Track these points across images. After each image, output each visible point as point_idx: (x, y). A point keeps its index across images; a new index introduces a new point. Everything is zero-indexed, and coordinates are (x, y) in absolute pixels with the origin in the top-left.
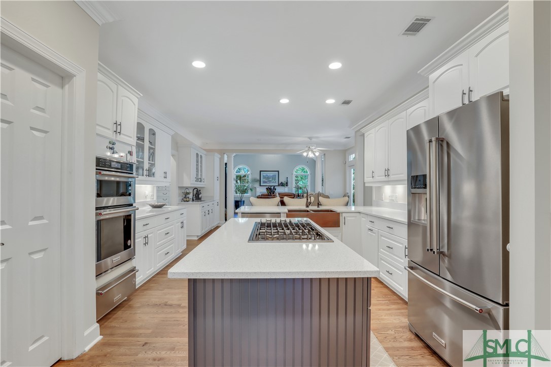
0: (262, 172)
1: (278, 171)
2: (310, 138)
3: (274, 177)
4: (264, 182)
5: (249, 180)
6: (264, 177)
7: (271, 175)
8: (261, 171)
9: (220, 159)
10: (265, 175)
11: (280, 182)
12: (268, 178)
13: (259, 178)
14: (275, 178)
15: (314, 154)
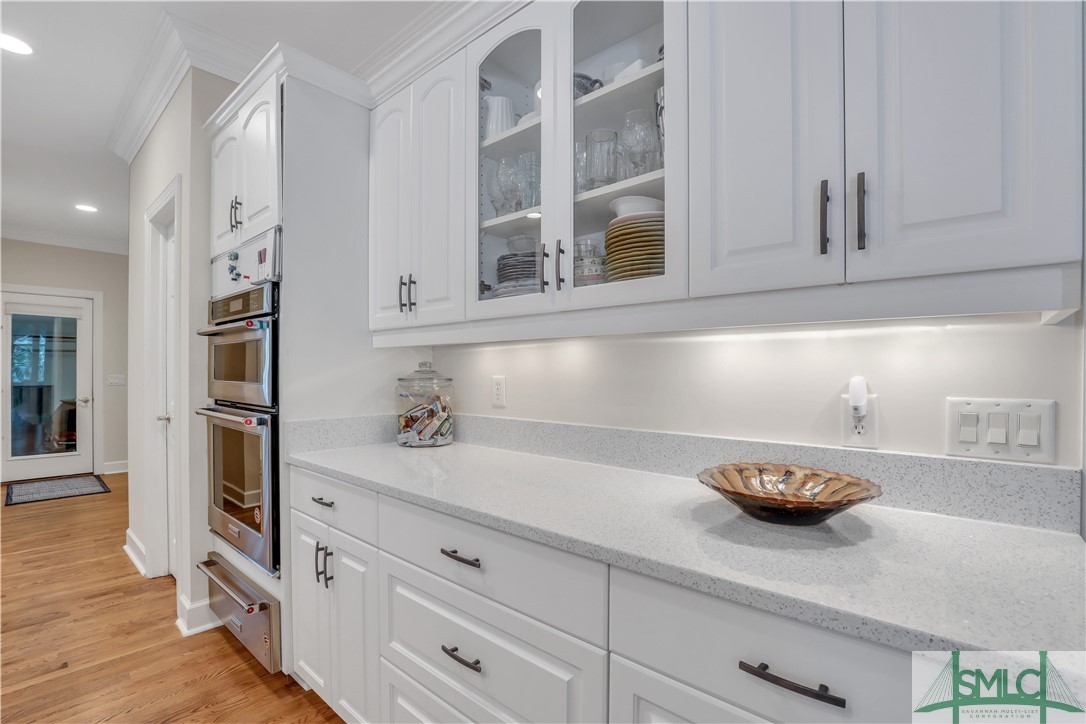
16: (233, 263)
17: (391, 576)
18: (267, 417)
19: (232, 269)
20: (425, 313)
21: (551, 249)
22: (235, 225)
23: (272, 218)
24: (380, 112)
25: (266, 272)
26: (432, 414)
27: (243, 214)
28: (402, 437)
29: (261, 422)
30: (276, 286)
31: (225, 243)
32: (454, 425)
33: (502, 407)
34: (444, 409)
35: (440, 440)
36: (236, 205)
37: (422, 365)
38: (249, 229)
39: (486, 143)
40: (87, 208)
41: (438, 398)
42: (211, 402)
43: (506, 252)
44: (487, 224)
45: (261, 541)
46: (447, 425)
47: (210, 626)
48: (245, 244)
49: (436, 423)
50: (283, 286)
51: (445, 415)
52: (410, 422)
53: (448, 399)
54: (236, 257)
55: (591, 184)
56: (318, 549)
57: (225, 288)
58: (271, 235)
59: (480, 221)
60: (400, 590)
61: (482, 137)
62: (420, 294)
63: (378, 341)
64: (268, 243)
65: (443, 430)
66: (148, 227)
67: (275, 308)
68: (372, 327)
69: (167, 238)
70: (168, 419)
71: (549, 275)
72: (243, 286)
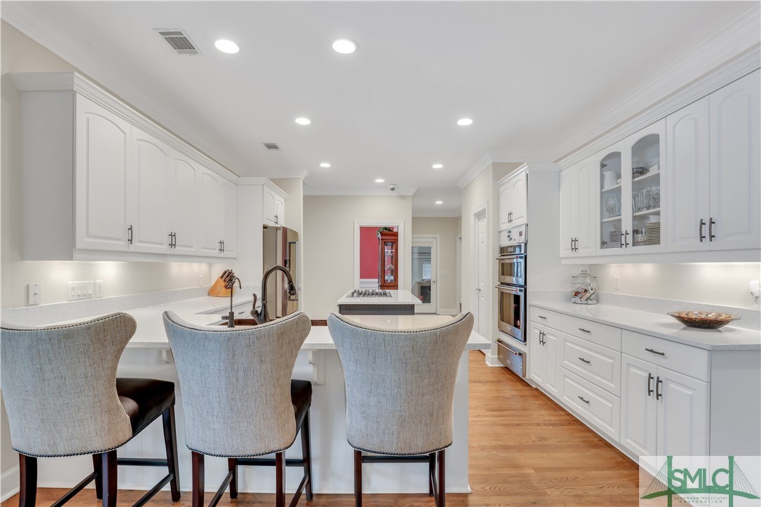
16: (509, 234)
17: (565, 340)
18: (523, 289)
19: (509, 236)
20: (581, 252)
21: (624, 232)
22: (510, 221)
23: (524, 220)
24: (564, 173)
25: (522, 239)
26: (586, 291)
27: (513, 217)
28: (574, 300)
29: (520, 291)
30: (526, 244)
31: (505, 226)
32: (597, 296)
33: (618, 290)
34: (592, 289)
35: (589, 302)
36: (510, 214)
37: (582, 271)
38: (515, 223)
39: (603, 190)
40: (439, 202)
41: (590, 285)
42: (499, 283)
43: (614, 230)
44: (604, 220)
45: (519, 332)
46: (593, 296)
47: (498, 366)
48: (514, 228)
49: (588, 295)
50: (528, 244)
51: (592, 292)
52: (577, 294)
53: (594, 285)
54: (510, 232)
55: (639, 210)
56: (541, 333)
57: (505, 243)
58: (524, 226)
59: (602, 218)
60: (568, 344)
61: (602, 187)
62: (579, 245)
63: (563, 262)
64: (523, 229)
65: (591, 298)
66: (472, 216)
67: (526, 252)
68: (561, 256)
69: (479, 220)
70: (480, 290)
71: (623, 242)
72: (512, 243)
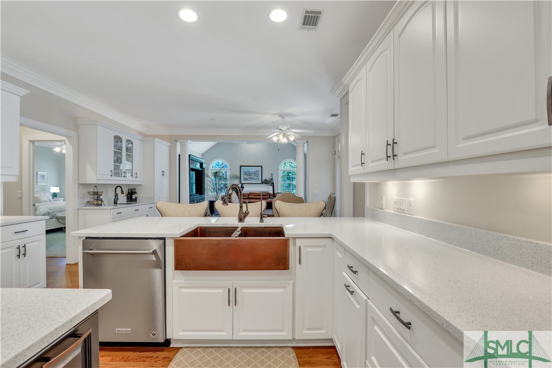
0: (242, 168)
1: (262, 167)
2: (282, 116)
3: (256, 174)
4: (245, 179)
5: (227, 177)
6: (245, 173)
7: (253, 171)
8: (241, 166)
9: (170, 148)
10: (245, 171)
11: (264, 179)
12: (249, 174)
13: (239, 175)
14: (258, 174)
15: (288, 139)
